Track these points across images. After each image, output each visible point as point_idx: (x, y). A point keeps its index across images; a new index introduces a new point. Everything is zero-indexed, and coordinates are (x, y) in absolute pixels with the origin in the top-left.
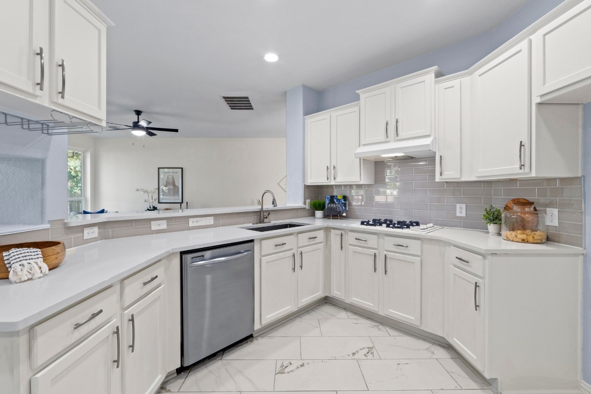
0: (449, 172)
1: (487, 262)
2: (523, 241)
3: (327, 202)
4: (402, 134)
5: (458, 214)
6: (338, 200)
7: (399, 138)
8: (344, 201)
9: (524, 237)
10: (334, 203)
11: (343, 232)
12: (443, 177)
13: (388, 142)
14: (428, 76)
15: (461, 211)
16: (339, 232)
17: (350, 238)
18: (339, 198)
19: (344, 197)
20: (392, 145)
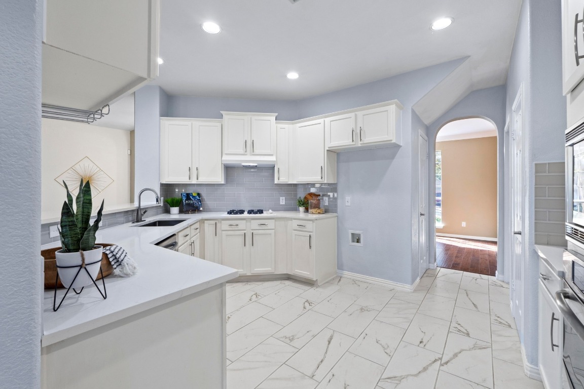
0: (282, 178)
1: (314, 223)
2: (319, 213)
3: (184, 199)
4: (256, 151)
5: (281, 203)
6: (193, 197)
7: (254, 153)
8: (199, 197)
9: (319, 211)
10: (190, 199)
11: (217, 222)
12: (280, 181)
13: (246, 155)
14: (272, 117)
15: (282, 201)
16: (213, 222)
17: (224, 225)
18: (194, 195)
19: (199, 194)
20: (249, 157)
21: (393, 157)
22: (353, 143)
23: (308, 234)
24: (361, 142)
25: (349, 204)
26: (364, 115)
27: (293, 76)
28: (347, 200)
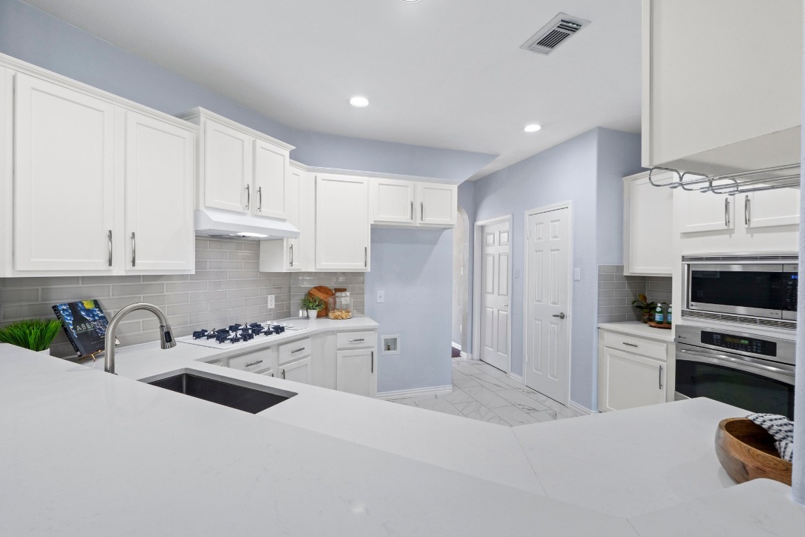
0: (295, 262)
3: (68, 320)
4: (265, 211)
5: (269, 307)
10: (83, 320)
13: (244, 214)
15: (271, 303)
18: (86, 305)
19: (96, 303)
20: (248, 220)
21: (434, 242)
22: (412, 221)
23: (368, 352)
24: (422, 222)
25: (382, 300)
26: (425, 188)
27: (359, 101)
28: (378, 295)
